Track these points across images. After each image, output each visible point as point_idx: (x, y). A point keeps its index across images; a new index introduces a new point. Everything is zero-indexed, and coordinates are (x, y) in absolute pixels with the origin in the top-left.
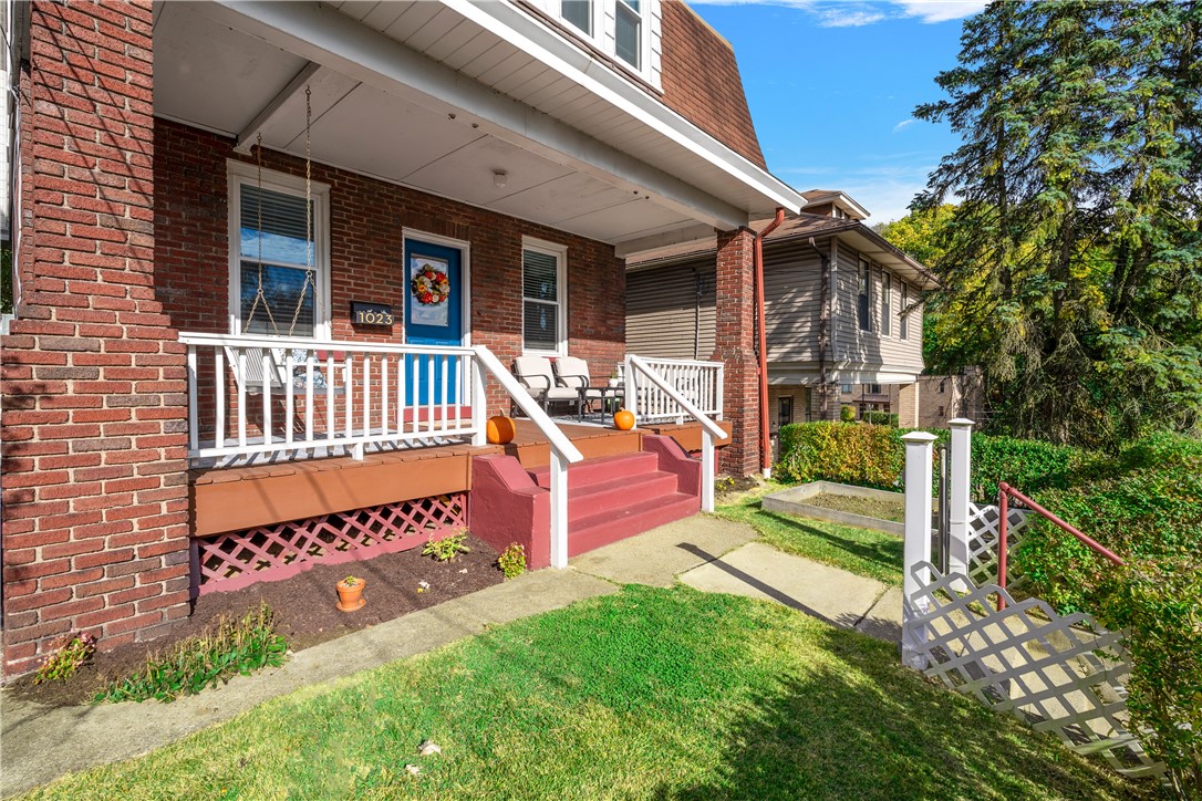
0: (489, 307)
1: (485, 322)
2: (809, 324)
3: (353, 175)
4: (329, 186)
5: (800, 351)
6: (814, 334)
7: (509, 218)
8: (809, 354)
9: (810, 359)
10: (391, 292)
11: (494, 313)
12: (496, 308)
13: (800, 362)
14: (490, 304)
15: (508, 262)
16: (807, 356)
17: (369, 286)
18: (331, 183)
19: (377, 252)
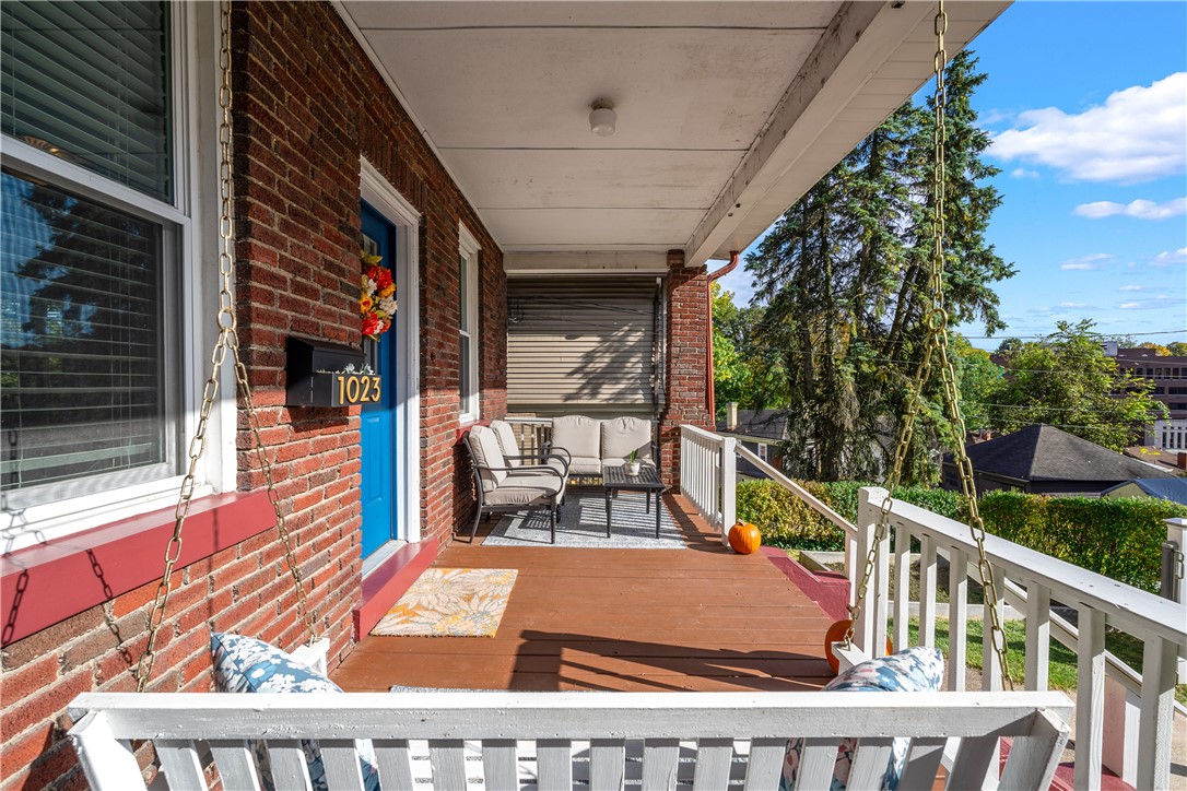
0: (438, 344)
1: (436, 374)
2: (640, 365)
5: (634, 391)
6: (645, 376)
8: (641, 396)
9: (643, 401)
11: (442, 356)
12: (444, 346)
13: (632, 405)
14: (440, 340)
15: (451, 261)
16: (640, 398)
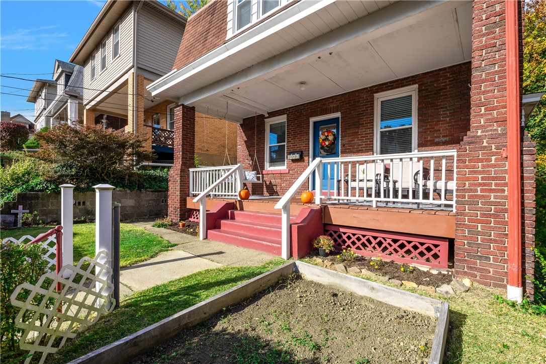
0: (349, 141)
1: (347, 149)
3: (292, 107)
4: (286, 115)
7: (364, 89)
10: (304, 145)
11: (353, 143)
12: (353, 141)
14: (350, 140)
15: (363, 113)
17: (297, 145)
18: (286, 113)
19: (300, 131)
